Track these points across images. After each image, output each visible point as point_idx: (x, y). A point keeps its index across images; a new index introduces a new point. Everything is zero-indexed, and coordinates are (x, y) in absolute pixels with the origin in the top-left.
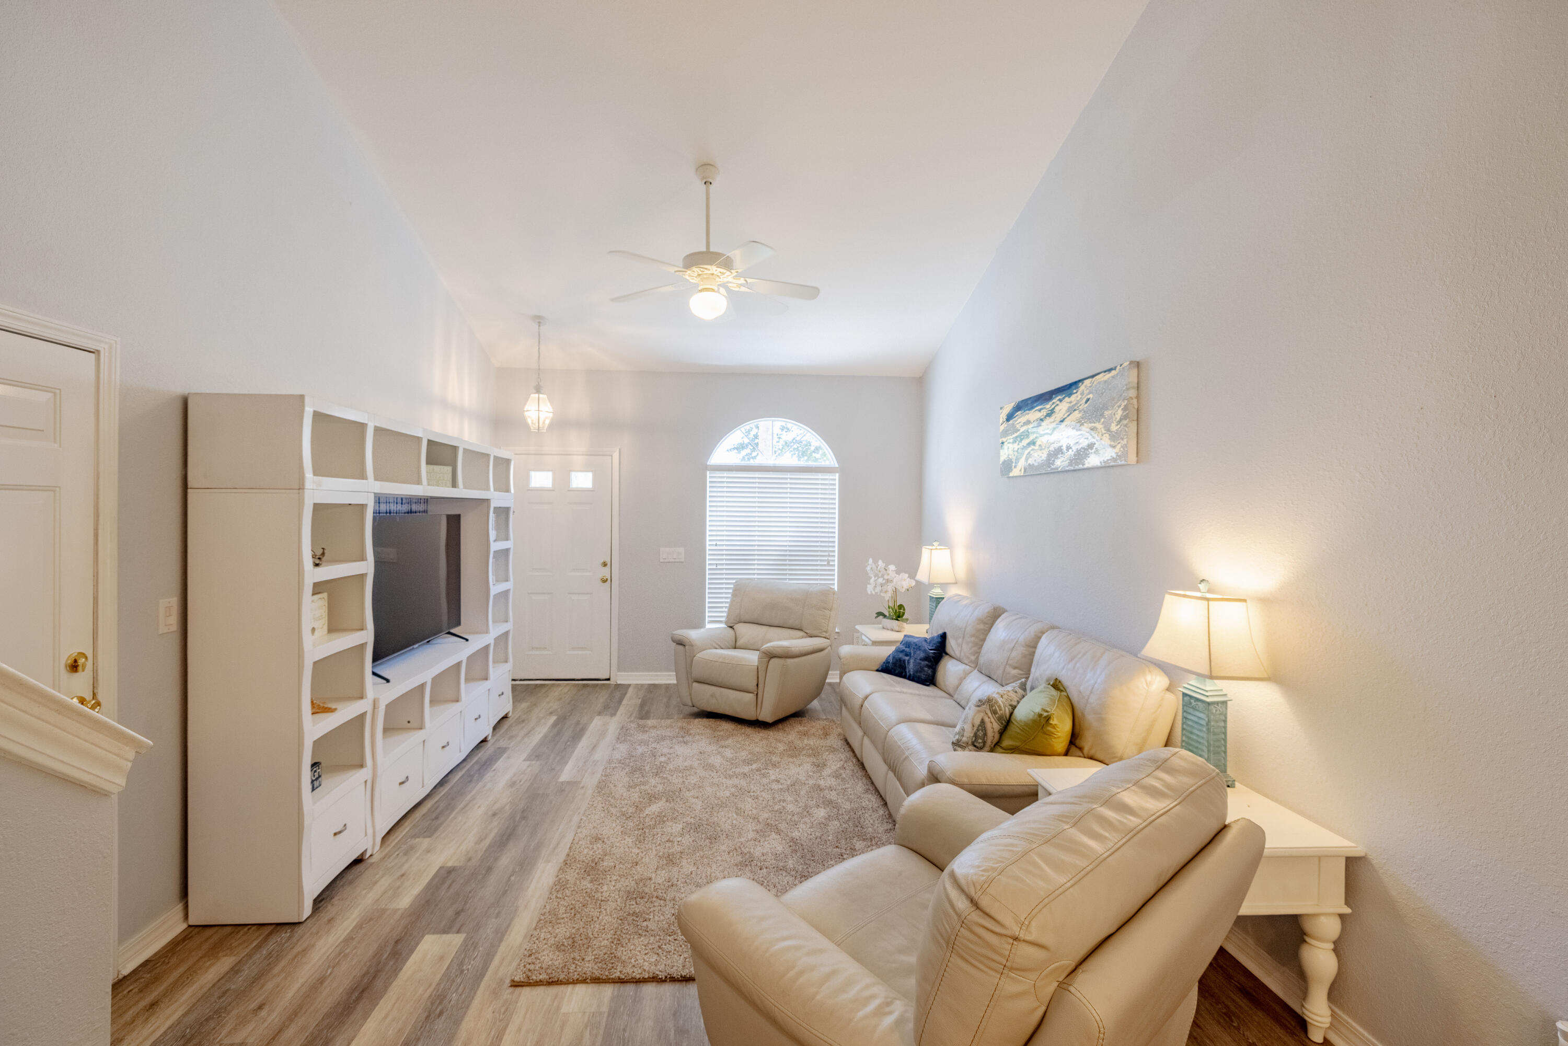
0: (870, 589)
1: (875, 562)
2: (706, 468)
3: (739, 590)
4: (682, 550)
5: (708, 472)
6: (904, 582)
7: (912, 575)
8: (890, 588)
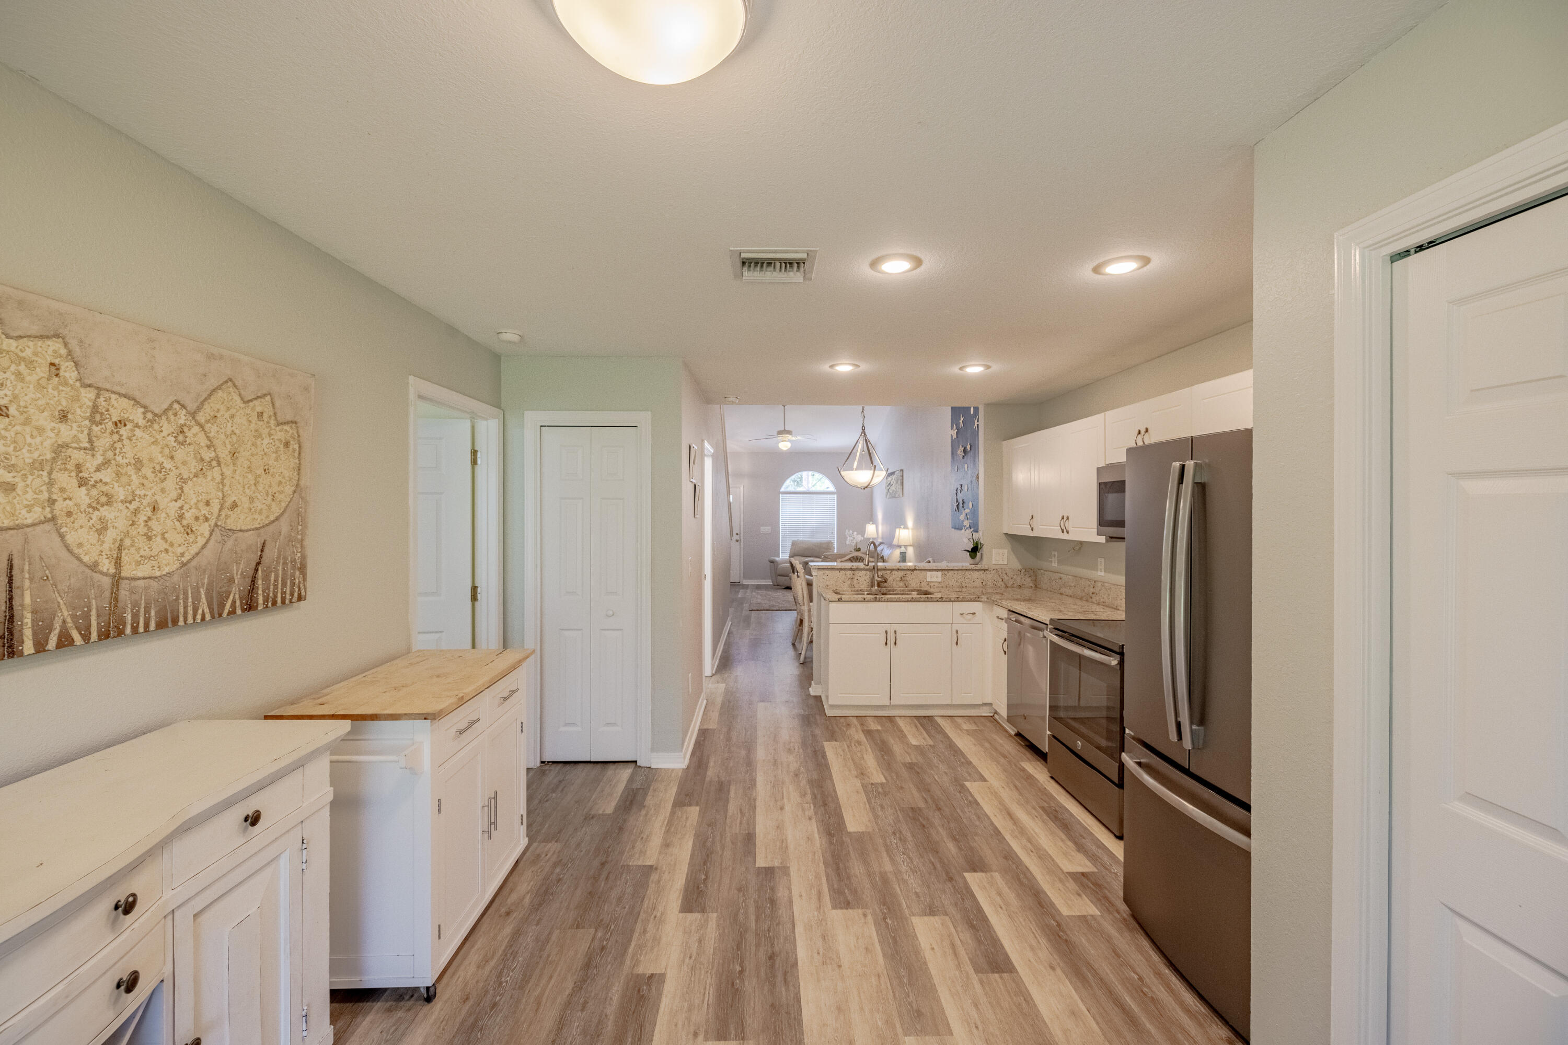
0: (848, 542)
1: (849, 531)
2: (780, 493)
3: (794, 544)
4: (770, 528)
5: (781, 495)
6: (859, 538)
7: (863, 536)
8: (855, 542)
